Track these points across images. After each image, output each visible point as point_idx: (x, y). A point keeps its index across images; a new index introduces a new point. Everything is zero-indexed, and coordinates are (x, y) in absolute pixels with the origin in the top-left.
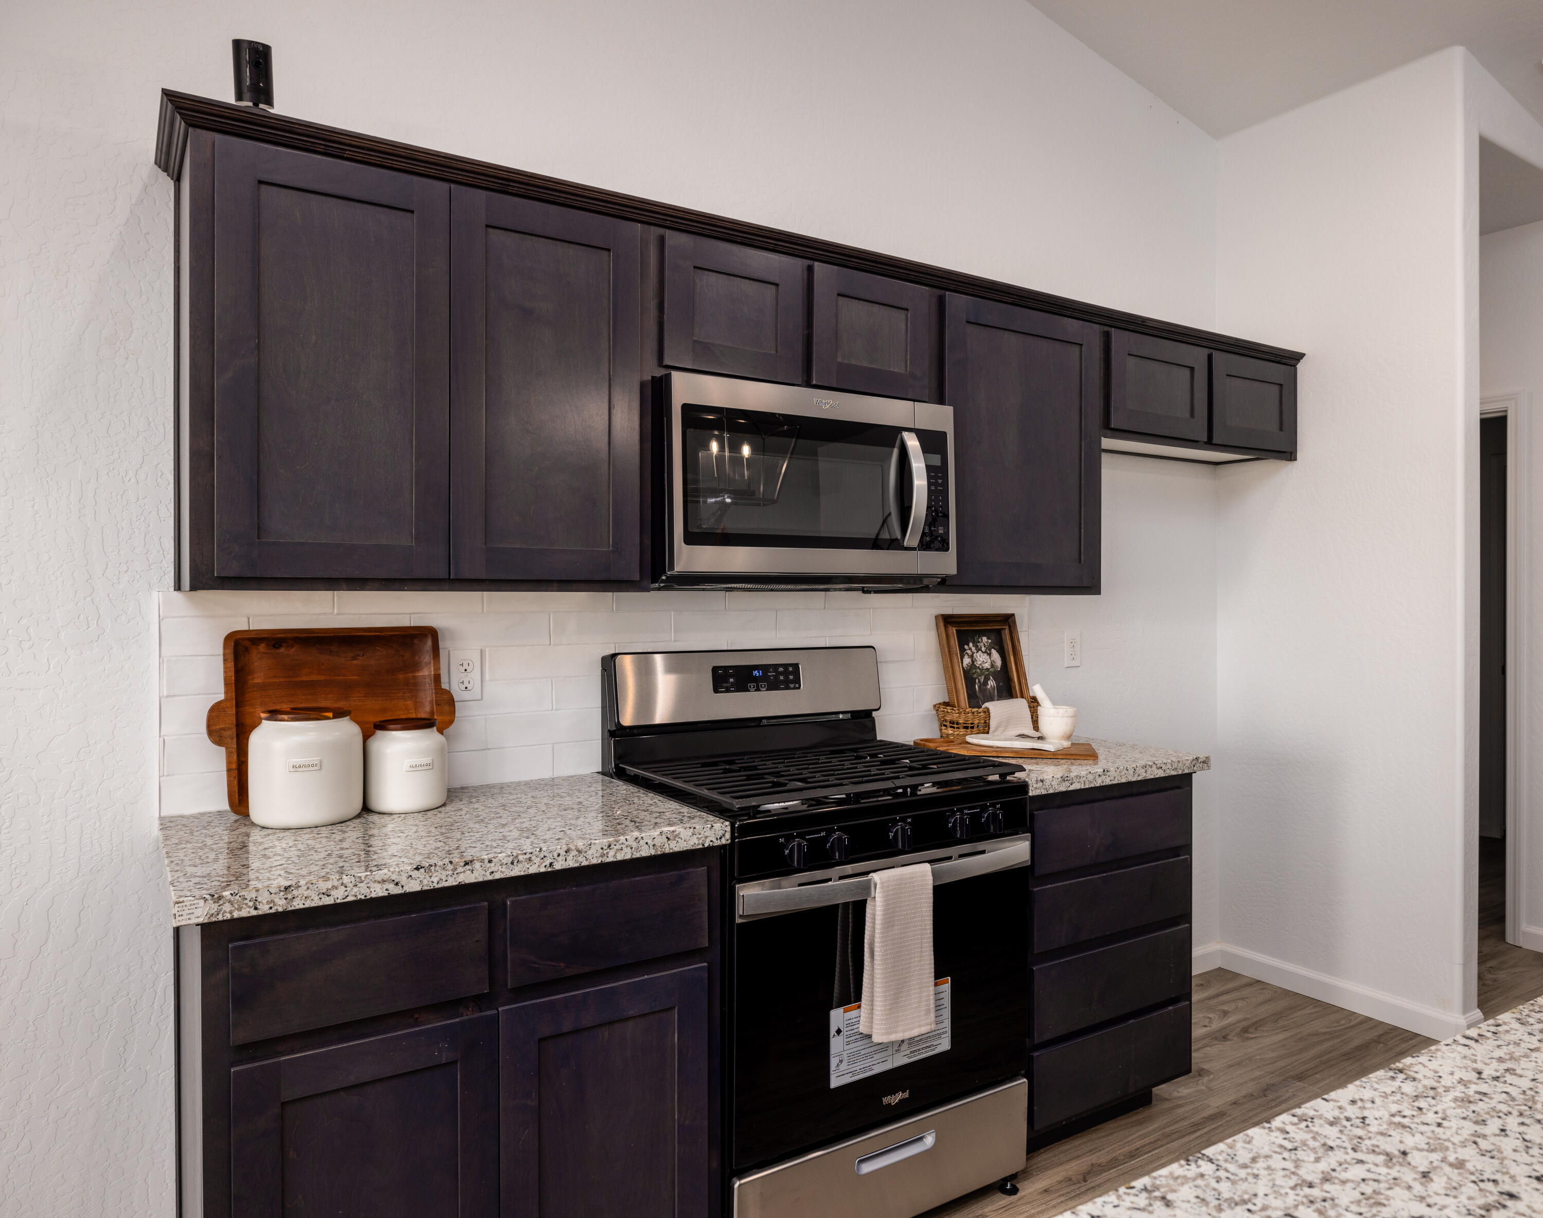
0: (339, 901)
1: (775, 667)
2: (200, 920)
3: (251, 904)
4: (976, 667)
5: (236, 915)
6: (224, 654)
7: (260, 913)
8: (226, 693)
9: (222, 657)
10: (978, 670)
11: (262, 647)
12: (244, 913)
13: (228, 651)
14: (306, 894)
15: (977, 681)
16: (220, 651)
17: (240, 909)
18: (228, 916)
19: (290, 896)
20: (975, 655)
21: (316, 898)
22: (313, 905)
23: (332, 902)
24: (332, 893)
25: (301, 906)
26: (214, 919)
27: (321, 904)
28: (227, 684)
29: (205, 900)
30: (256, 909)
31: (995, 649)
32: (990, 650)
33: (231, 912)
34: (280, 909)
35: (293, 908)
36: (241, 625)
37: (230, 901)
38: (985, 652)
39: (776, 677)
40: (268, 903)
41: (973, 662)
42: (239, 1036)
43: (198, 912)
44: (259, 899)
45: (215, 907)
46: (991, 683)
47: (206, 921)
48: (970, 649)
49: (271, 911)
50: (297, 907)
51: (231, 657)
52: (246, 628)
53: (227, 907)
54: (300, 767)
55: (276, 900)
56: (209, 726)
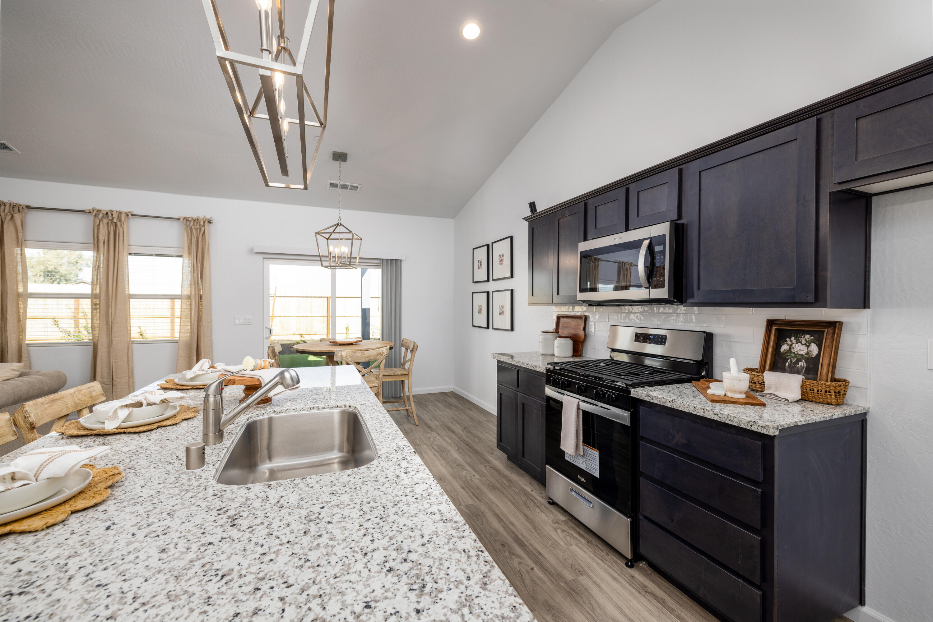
1: (658, 335)
4: (791, 352)
6: (556, 319)
10: (793, 355)
15: (789, 360)
20: (793, 345)
28: (556, 325)
31: (814, 343)
32: (810, 343)
38: (805, 344)
39: (658, 339)
41: (790, 349)
46: (802, 364)
48: (791, 341)
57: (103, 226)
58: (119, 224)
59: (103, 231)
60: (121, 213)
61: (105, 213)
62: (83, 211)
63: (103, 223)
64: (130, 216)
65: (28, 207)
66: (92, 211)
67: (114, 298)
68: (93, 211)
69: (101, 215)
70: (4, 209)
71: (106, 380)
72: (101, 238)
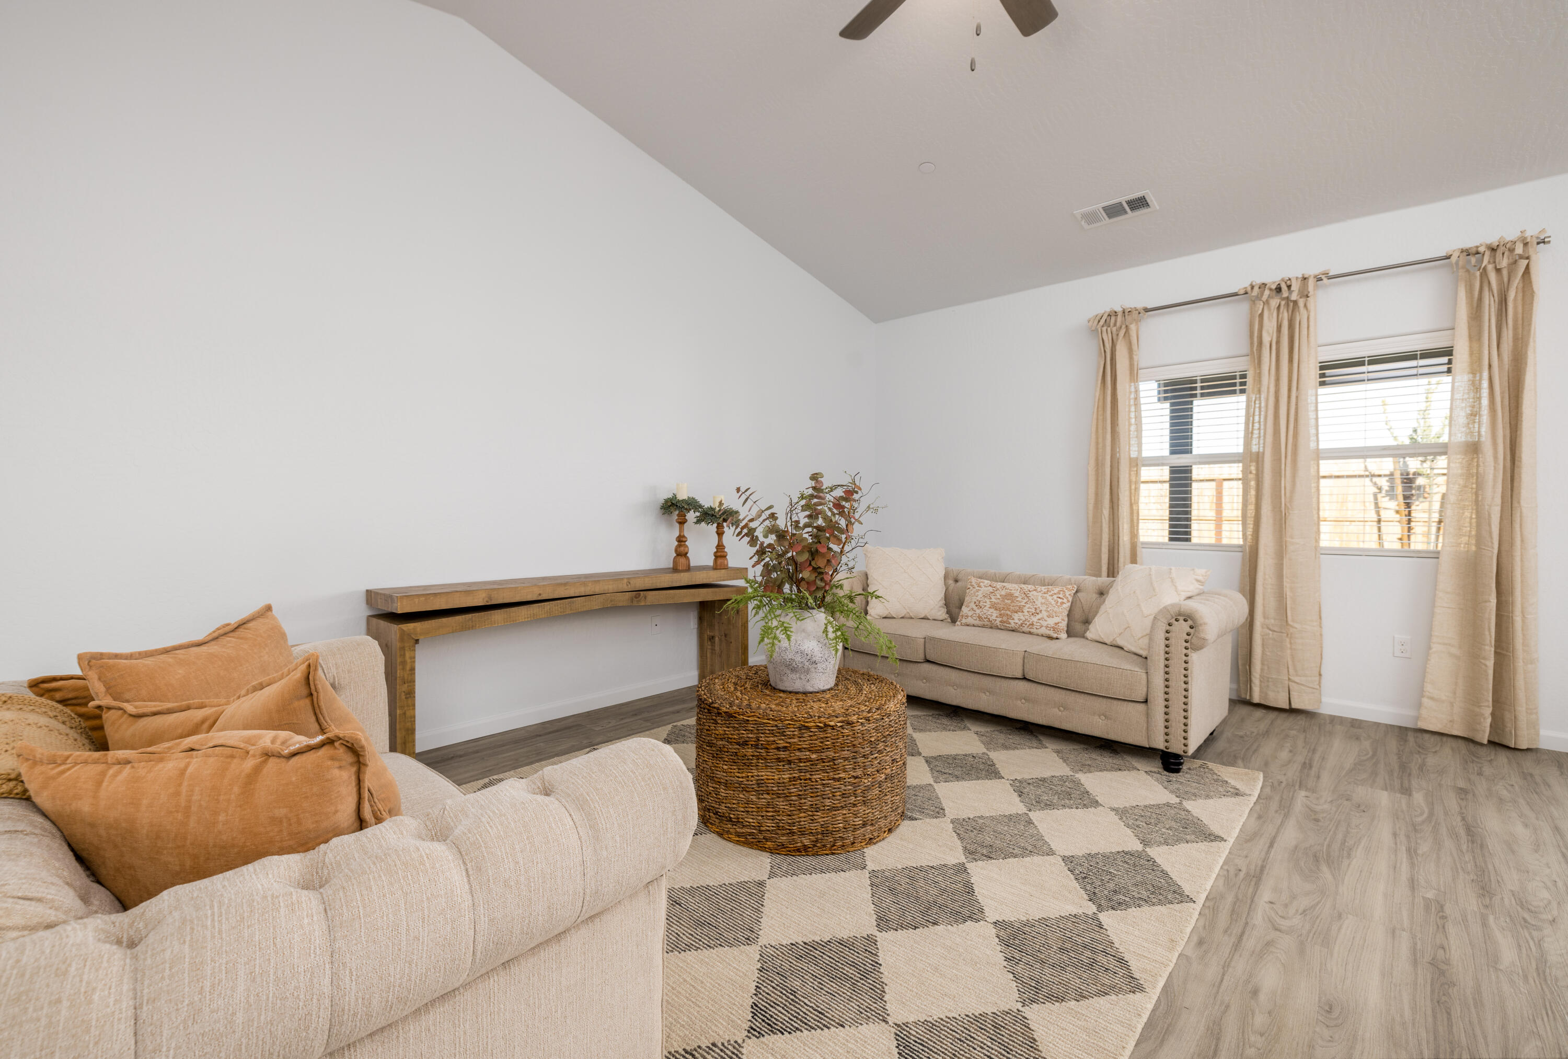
57: (1271, 314)
58: (1301, 303)
59: (1270, 325)
60: (1305, 279)
61: (1274, 287)
62: (1235, 295)
63: (1269, 309)
64: (1325, 280)
65: (1147, 310)
66: (1249, 289)
67: (1289, 457)
68: (1252, 287)
69: (1267, 292)
70: (1116, 321)
71: (1273, 621)
72: (1266, 339)
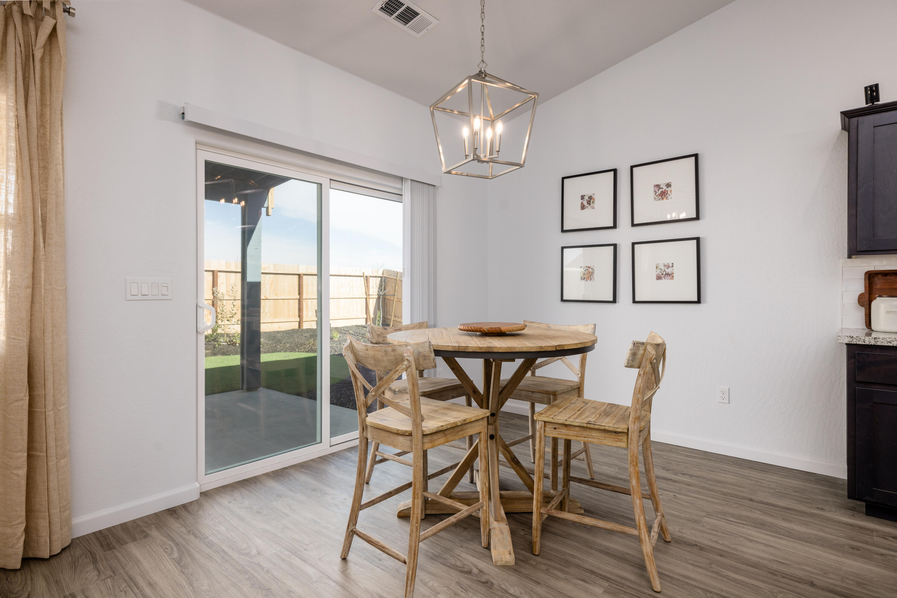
0: (894, 345)
2: (846, 342)
3: (863, 341)
5: (858, 343)
6: (865, 278)
7: (866, 344)
8: (865, 290)
9: (864, 280)
11: (880, 276)
12: (860, 343)
13: (866, 277)
14: (882, 341)
16: (863, 277)
17: (859, 341)
18: (855, 343)
19: (876, 341)
21: (886, 343)
22: (885, 345)
23: (892, 345)
24: (892, 342)
25: (880, 344)
26: (850, 343)
27: (888, 345)
28: (865, 287)
29: (848, 337)
30: (864, 342)
33: (856, 342)
34: (873, 344)
35: (877, 344)
36: (872, 268)
37: (855, 339)
40: (868, 341)
42: (859, 378)
43: (846, 340)
44: (865, 340)
45: (851, 340)
47: (848, 343)
49: (869, 344)
50: (879, 344)
51: (867, 279)
52: (874, 270)
53: (855, 340)
54: (889, 312)
55: (871, 341)
56: (859, 300)
